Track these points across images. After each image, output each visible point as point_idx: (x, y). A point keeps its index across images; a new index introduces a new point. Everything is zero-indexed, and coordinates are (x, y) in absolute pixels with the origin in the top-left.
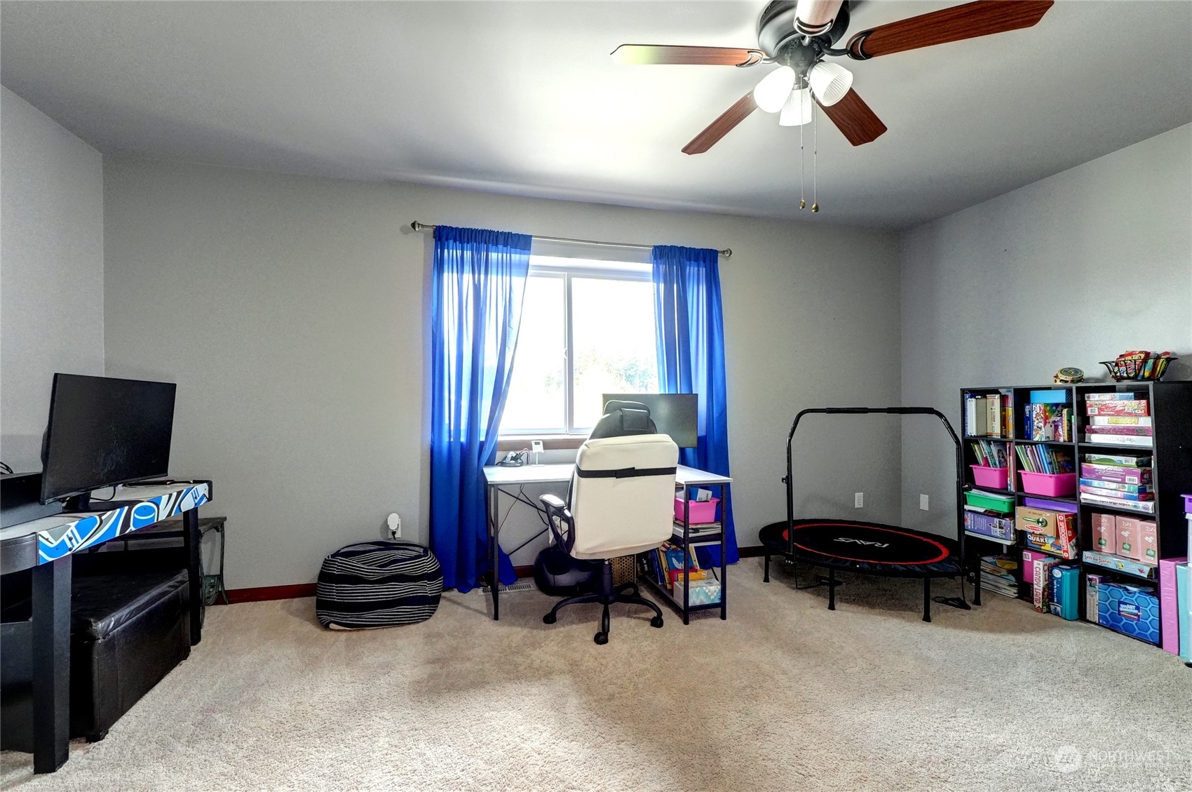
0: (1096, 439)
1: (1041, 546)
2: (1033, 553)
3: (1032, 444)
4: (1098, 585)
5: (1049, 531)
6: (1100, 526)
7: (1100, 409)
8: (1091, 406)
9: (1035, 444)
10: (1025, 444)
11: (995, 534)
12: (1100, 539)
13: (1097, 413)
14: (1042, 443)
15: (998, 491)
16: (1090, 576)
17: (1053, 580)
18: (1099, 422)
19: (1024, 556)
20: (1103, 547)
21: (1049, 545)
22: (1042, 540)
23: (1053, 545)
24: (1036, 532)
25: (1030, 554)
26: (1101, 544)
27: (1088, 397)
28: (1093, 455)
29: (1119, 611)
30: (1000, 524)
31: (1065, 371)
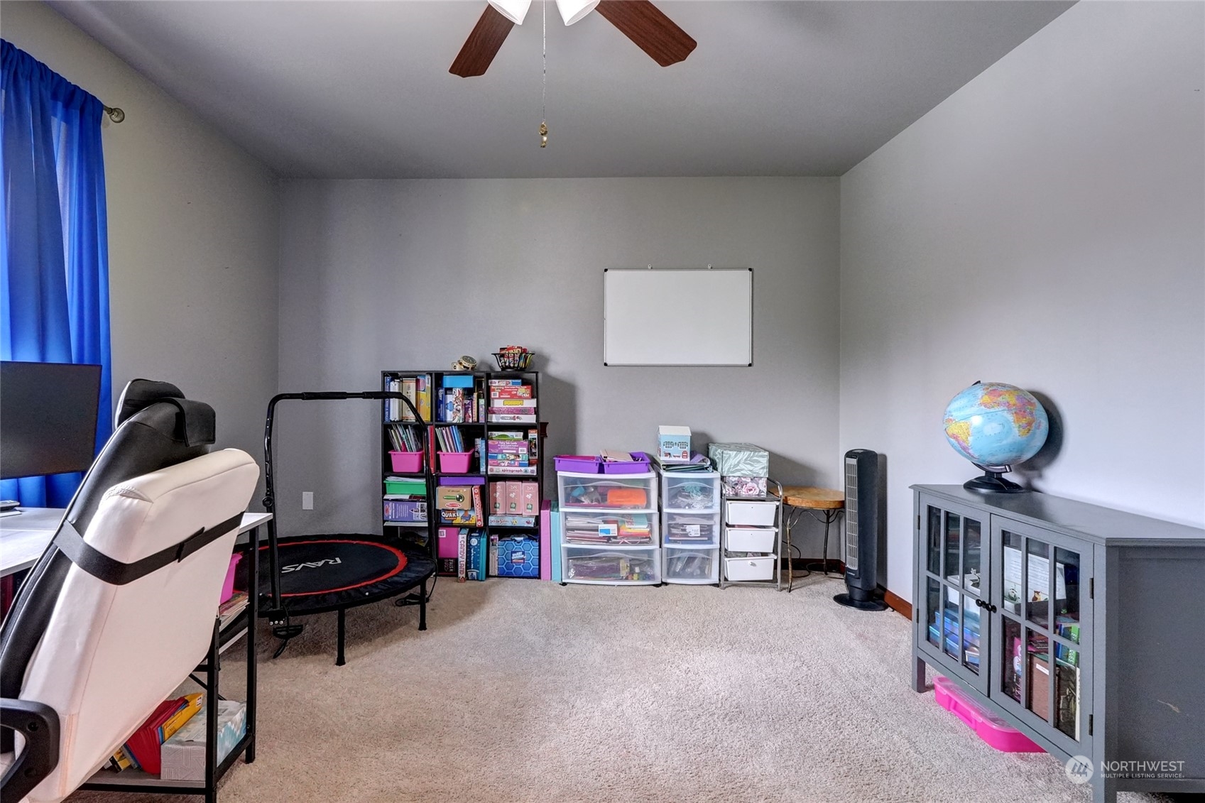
0: (495, 419)
1: (453, 520)
2: (447, 529)
3: (446, 426)
4: (498, 543)
5: (466, 504)
6: (496, 492)
7: (500, 394)
8: (494, 390)
9: (449, 425)
10: (441, 426)
11: (417, 519)
12: (496, 503)
13: (498, 396)
14: (455, 424)
15: (416, 475)
16: (492, 537)
17: (471, 549)
18: (497, 404)
19: (439, 533)
20: (498, 510)
21: (460, 518)
22: (454, 515)
23: (463, 517)
24: (455, 508)
25: (445, 531)
26: (496, 507)
27: (491, 383)
28: (494, 433)
29: (512, 560)
30: (422, 508)
31: (466, 358)
